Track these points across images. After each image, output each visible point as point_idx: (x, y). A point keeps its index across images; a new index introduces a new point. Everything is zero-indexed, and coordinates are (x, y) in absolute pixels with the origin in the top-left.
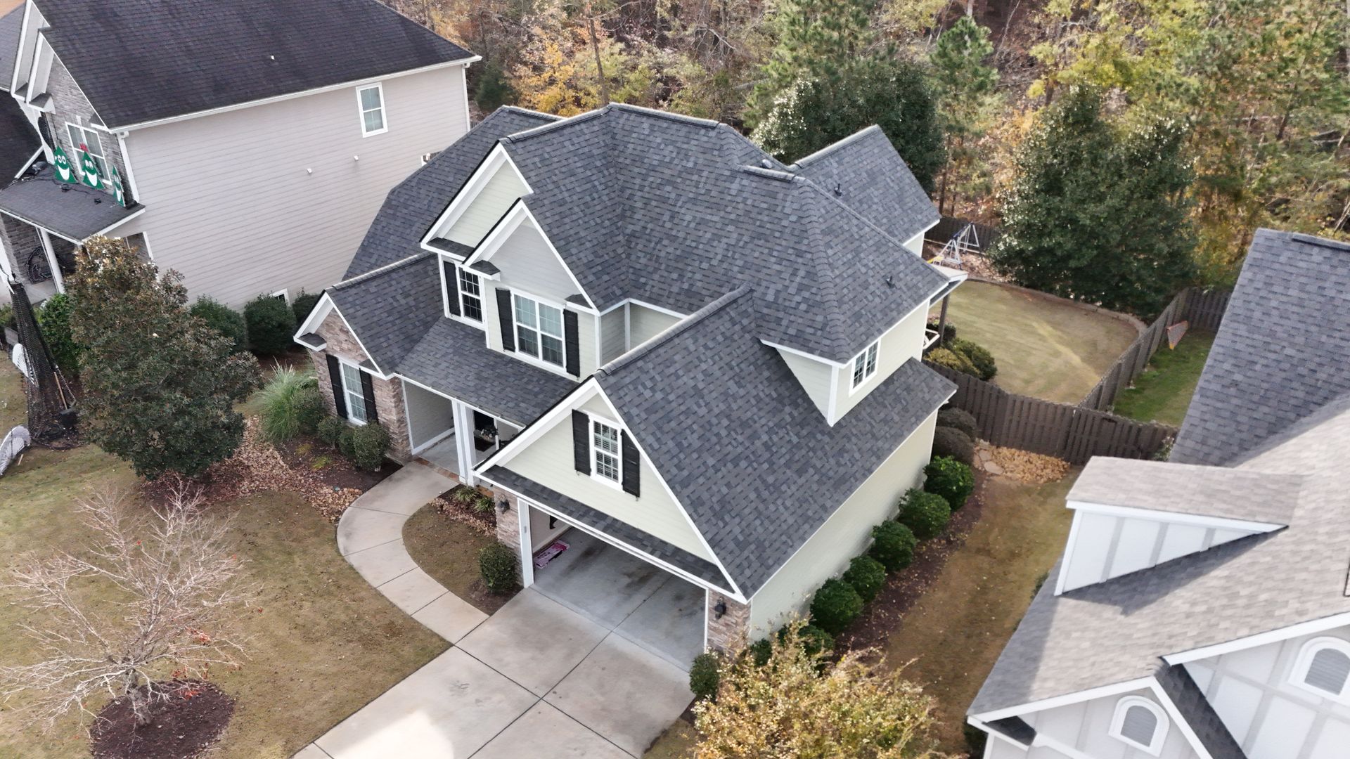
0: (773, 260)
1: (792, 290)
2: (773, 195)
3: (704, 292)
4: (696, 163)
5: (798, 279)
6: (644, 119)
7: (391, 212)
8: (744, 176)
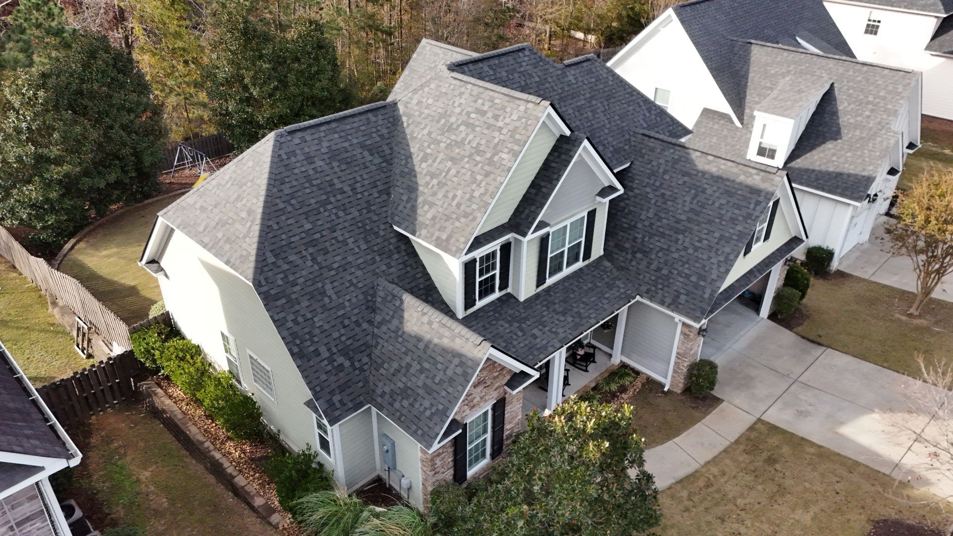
0: (625, 105)
1: (648, 114)
2: (590, 72)
3: (621, 145)
4: (539, 77)
5: (644, 108)
6: (480, 65)
7: (284, 301)
8: (568, 69)
